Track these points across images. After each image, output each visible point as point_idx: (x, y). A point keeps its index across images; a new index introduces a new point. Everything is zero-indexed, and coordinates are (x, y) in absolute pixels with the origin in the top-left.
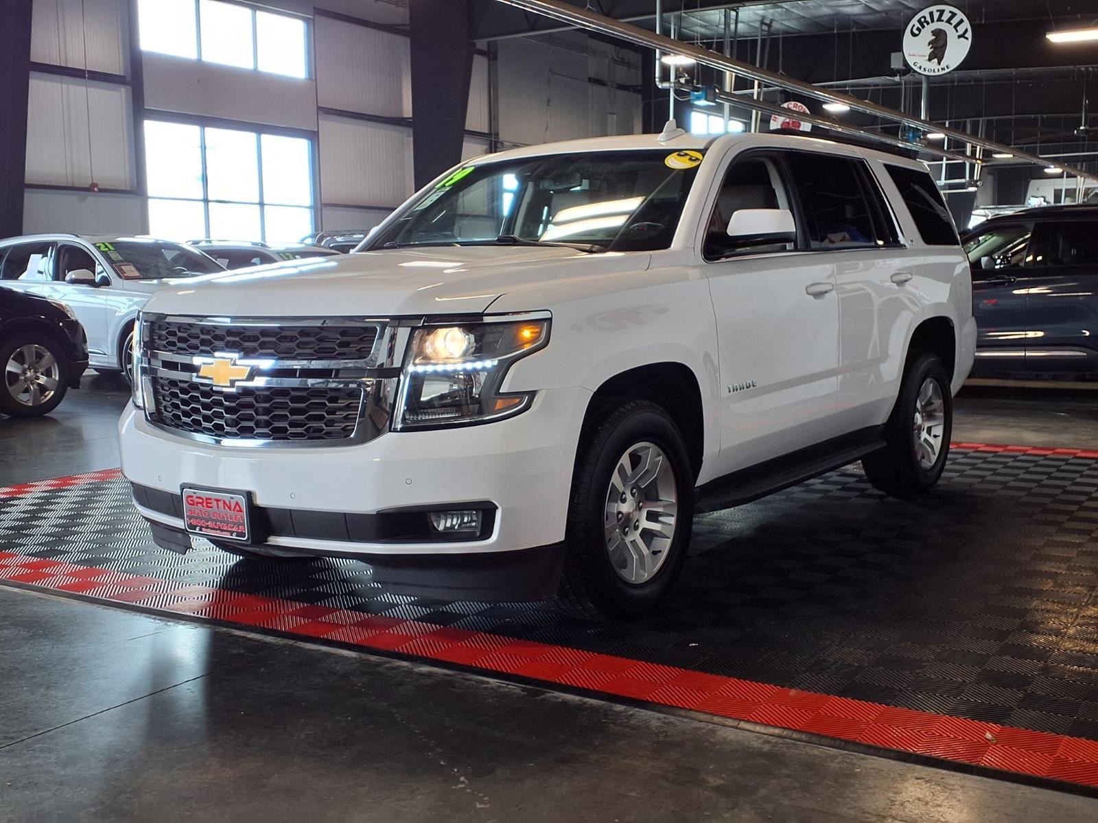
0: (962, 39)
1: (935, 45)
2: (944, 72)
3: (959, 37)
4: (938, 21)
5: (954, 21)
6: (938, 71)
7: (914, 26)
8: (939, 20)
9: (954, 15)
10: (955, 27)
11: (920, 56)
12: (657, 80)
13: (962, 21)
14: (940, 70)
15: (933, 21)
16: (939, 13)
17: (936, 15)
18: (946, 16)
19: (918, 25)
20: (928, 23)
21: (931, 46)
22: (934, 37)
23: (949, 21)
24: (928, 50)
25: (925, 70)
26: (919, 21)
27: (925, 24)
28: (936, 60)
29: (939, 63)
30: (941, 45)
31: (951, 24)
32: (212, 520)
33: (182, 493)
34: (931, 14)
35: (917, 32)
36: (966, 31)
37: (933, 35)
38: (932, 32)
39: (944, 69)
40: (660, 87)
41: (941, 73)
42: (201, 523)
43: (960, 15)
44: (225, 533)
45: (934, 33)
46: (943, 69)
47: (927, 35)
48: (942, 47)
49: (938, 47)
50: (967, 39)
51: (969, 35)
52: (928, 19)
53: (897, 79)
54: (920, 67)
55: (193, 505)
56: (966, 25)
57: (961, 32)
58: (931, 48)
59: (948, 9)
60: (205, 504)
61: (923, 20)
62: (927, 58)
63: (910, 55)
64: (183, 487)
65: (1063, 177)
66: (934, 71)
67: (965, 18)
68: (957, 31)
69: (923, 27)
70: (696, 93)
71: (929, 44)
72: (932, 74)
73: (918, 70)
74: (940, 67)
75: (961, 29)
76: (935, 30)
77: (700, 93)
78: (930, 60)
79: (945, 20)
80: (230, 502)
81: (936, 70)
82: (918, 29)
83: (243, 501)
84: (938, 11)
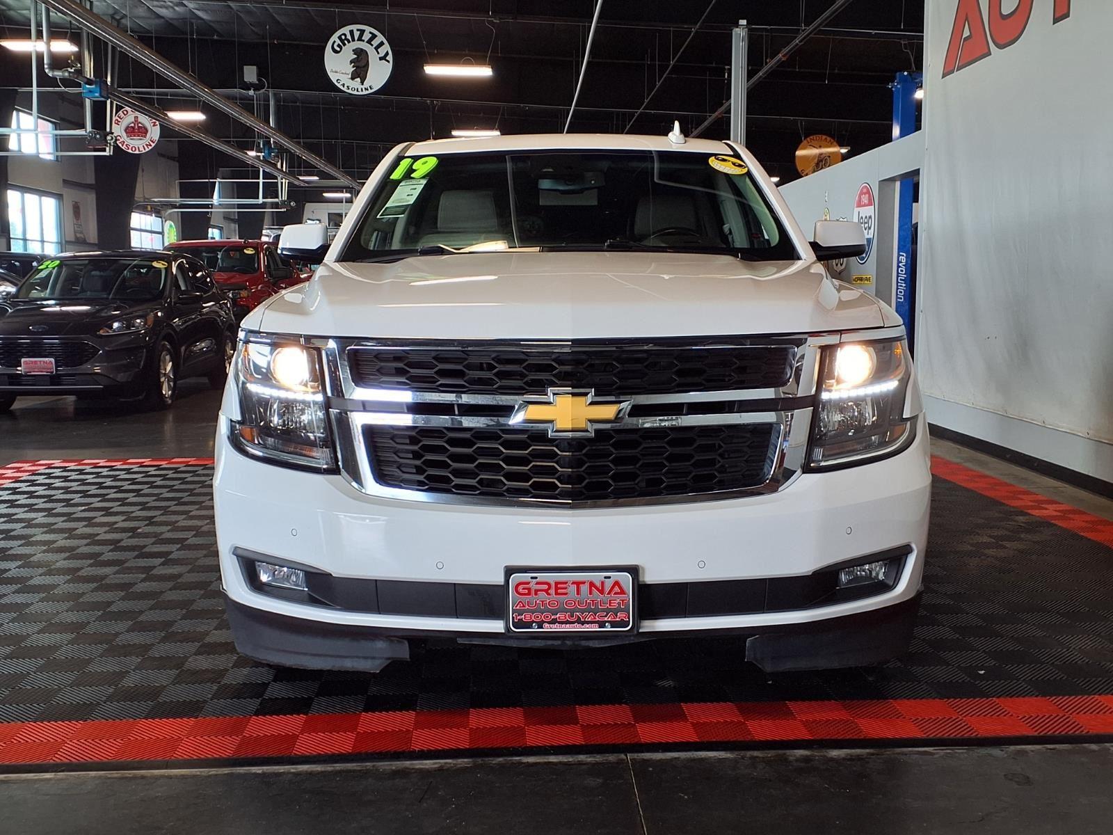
0: (384, 61)
1: (357, 64)
2: (367, 92)
3: (381, 59)
4: (358, 40)
5: (375, 42)
6: (362, 90)
7: (335, 42)
8: (360, 39)
9: (374, 36)
10: (377, 48)
11: (342, 73)
12: (46, 66)
13: (382, 44)
14: (364, 89)
15: (353, 40)
16: (359, 32)
17: (357, 34)
18: (366, 36)
19: (338, 42)
20: (349, 42)
21: (353, 64)
22: (356, 56)
23: (369, 42)
24: (350, 69)
25: (349, 89)
26: (340, 38)
27: (346, 42)
28: (359, 79)
29: (362, 83)
30: (363, 64)
31: (372, 45)
32: (566, 611)
33: (507, 581)
34: (352, 32)
35: (338, 49)
36: (387, 54)
37: (355, 54)
38: (353, 50)
39: (368, 90)
40: (50, 75)
41: (365, 92)
42: (542, 617)
43: (380, 38)
44: (588, 626)
45: (356, 51)
46: (366, 89)
47: (348, 53)
48: (364, 67)
49: (360, 68)
50: (388, 62)
51: (390, 58)
52: (349, 37)
53: (251, 92)
54: (343, 85)
55: (529, 594)
56: (386, 47)
57: (382, 55)
58: (353, 67)
59: (368, 29)
60: (552, 591)
61: (343, 37)
62: (350, 76)
63: (332, 71)
64: (509, 571)
65: (342, 202)
66: (357, 91)
67: (385, 41)
68: (378, 53)
69: (344, 45)
70: (87, 86)
71: (351, 62)
72: (355, 93)
73: (341, 87)
74: (363, 87)
75: (382, 51)
76: (356, 49)
77: (93, 86)
78: (353, 78)
79: (366, 40)
80: (603, 583)
81: (360, 90)
82: (339, 46)
83: (626, 579)
84: (358, 30)
